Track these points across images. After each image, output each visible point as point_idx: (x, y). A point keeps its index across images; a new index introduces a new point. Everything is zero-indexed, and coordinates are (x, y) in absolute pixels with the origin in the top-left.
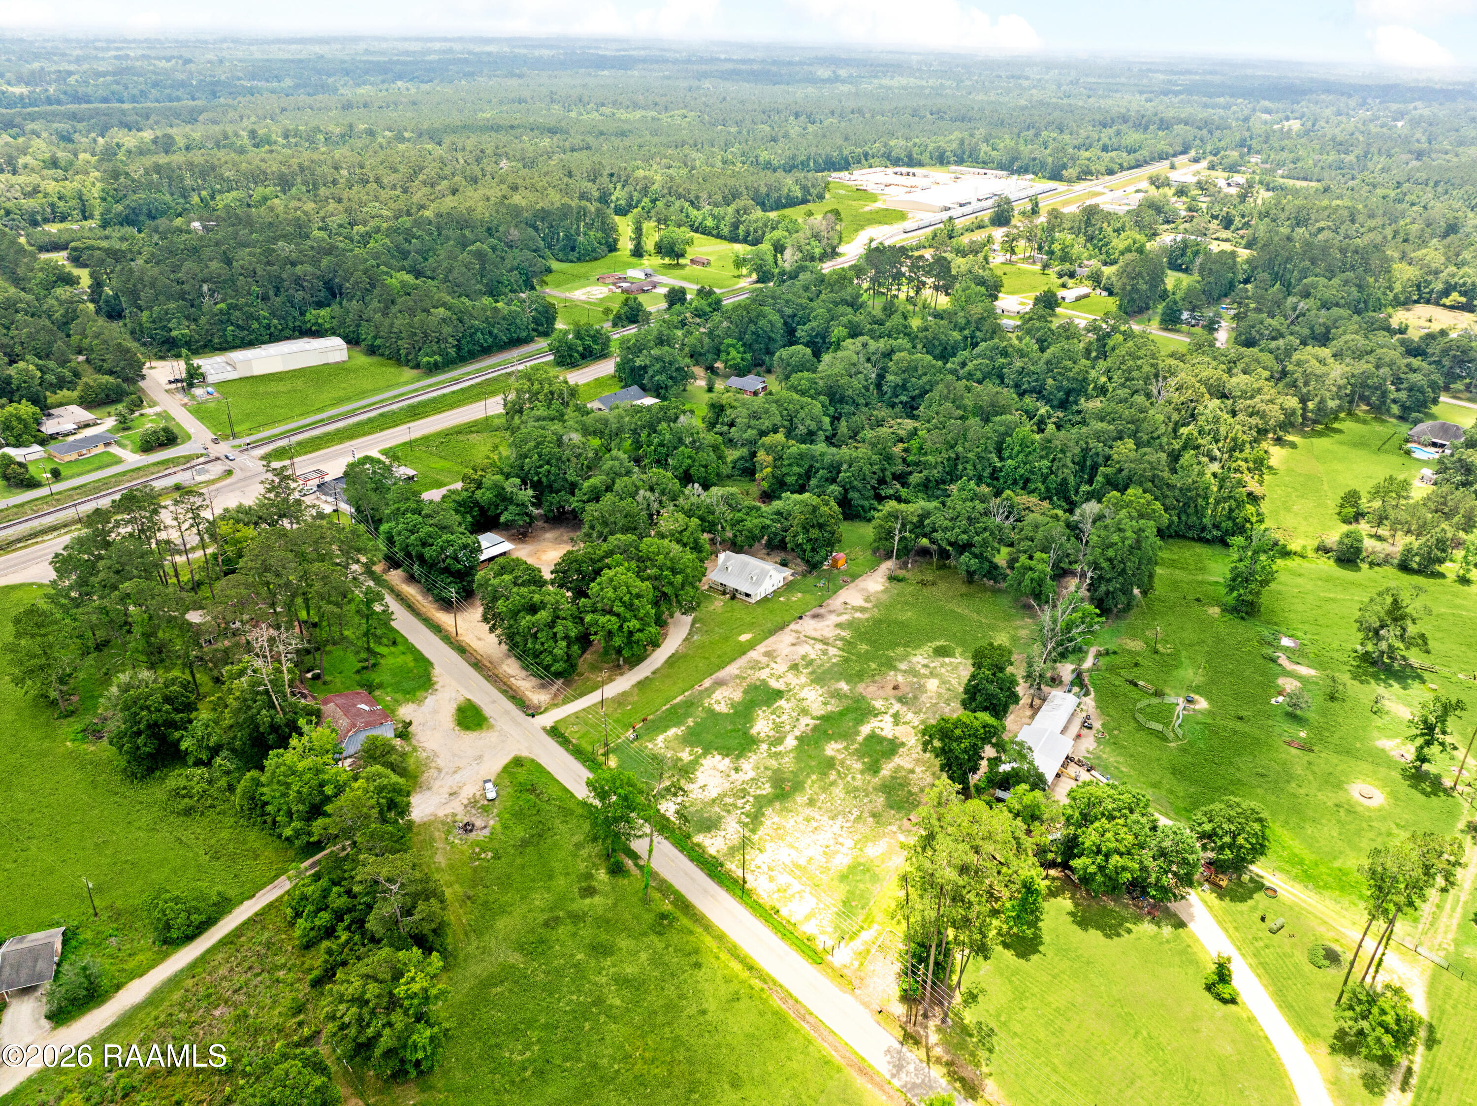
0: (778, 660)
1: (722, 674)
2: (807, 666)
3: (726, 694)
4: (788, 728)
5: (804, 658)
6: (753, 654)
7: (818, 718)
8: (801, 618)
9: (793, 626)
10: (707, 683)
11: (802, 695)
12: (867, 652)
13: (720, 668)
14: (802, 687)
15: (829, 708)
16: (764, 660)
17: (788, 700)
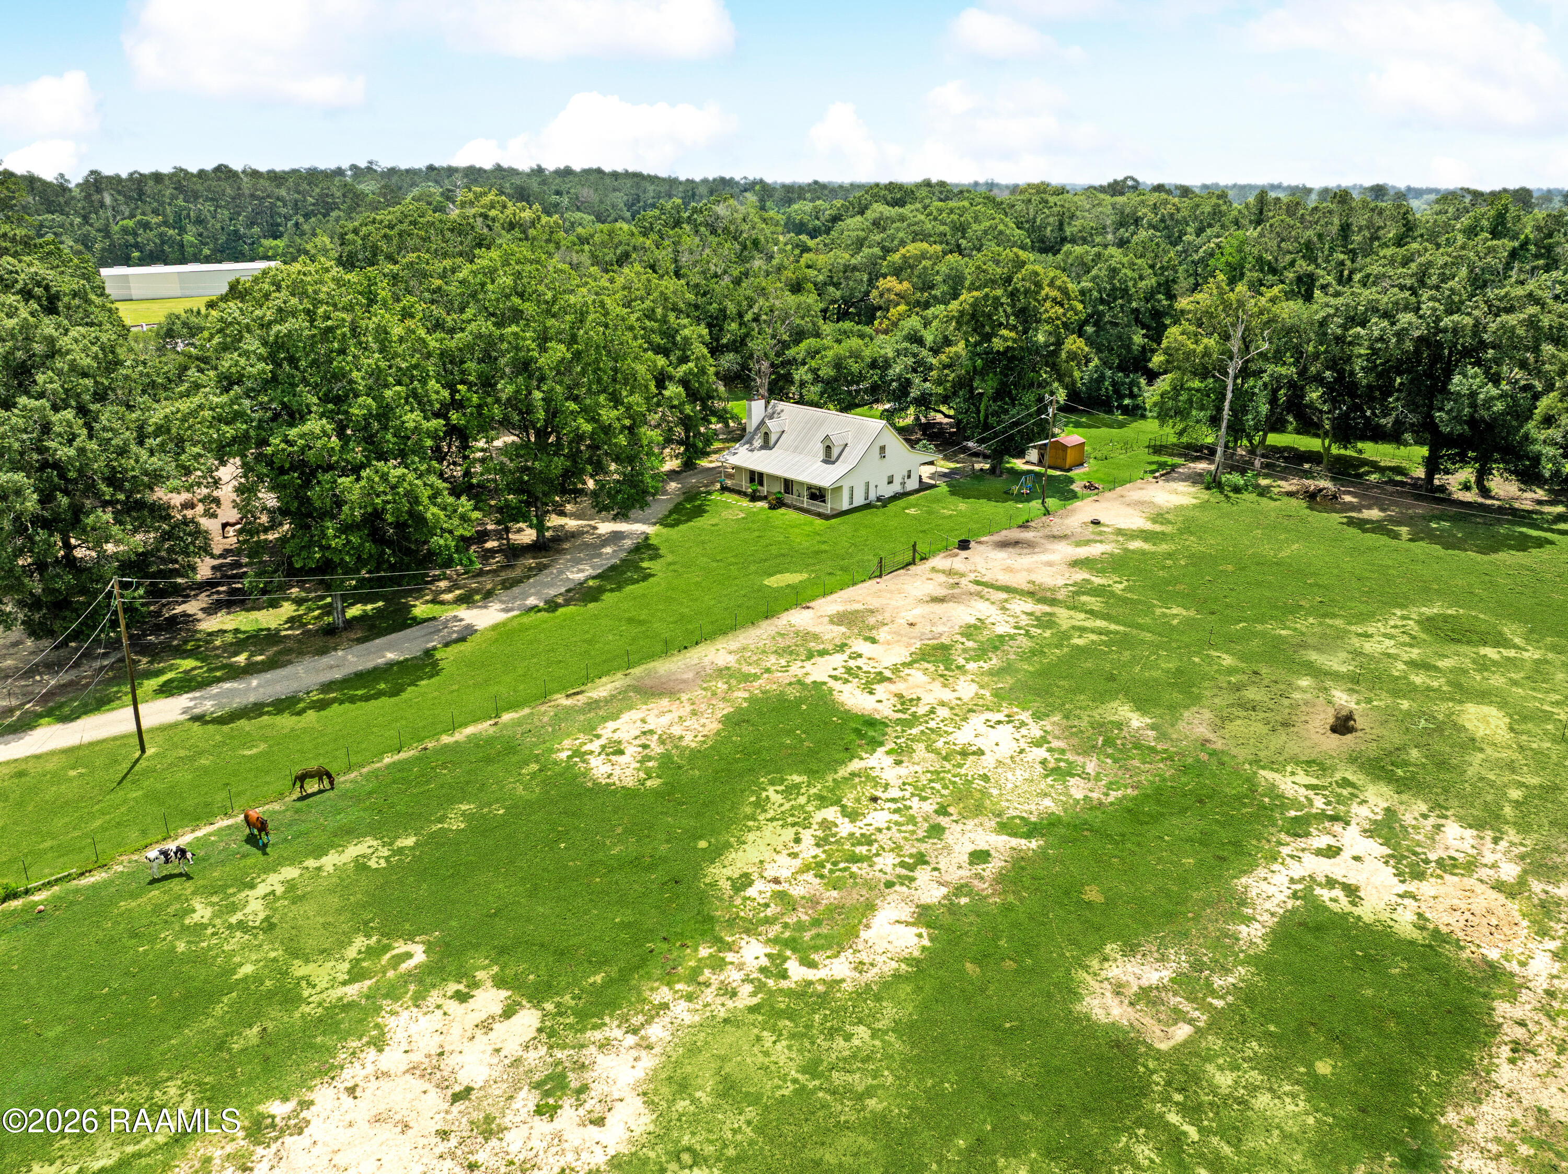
0: (882, 634)
1: (665, 667)
2: (981, 653)
3: (657, 723)
4: (887, 862)
5: (969, 631)
6: (799, 618)
7: (1032, 831)
8: (964, 545)
9: (939, 562)
10: (602, 689)
11: (963, 736)
12: (1189, 623)
13: (668, 648)
14: (963, 712)
15: (1078, 789)
16: (837, 632)
17: (900, 754)
